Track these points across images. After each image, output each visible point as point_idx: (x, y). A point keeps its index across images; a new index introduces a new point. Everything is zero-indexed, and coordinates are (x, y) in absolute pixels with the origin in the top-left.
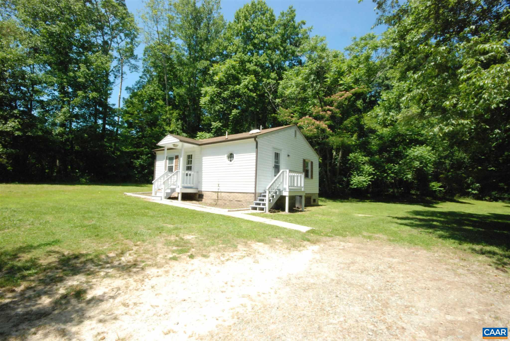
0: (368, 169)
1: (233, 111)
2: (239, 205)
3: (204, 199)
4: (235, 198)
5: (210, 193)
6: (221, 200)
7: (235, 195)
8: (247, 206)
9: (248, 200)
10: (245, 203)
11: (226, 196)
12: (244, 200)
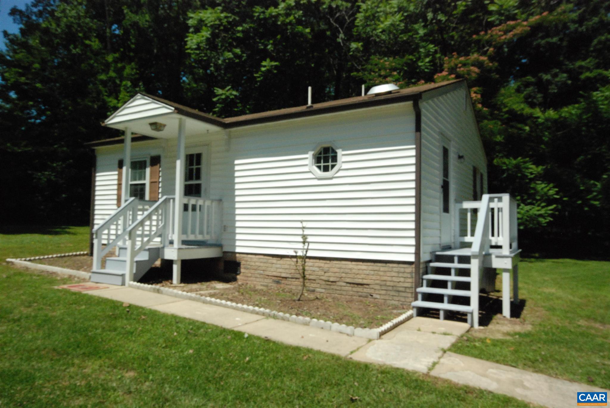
0: (546, 190)
1: (264, 63)
2: (358, 297)
3: (241, 274)
4: (344, 275)
5: (261, 260)
6: (297, 280)
7: (344, 266)
8: (388, 302)
9: (392, 284)
10: (379, 290)
11: (314, 269)
12: (378, 282)
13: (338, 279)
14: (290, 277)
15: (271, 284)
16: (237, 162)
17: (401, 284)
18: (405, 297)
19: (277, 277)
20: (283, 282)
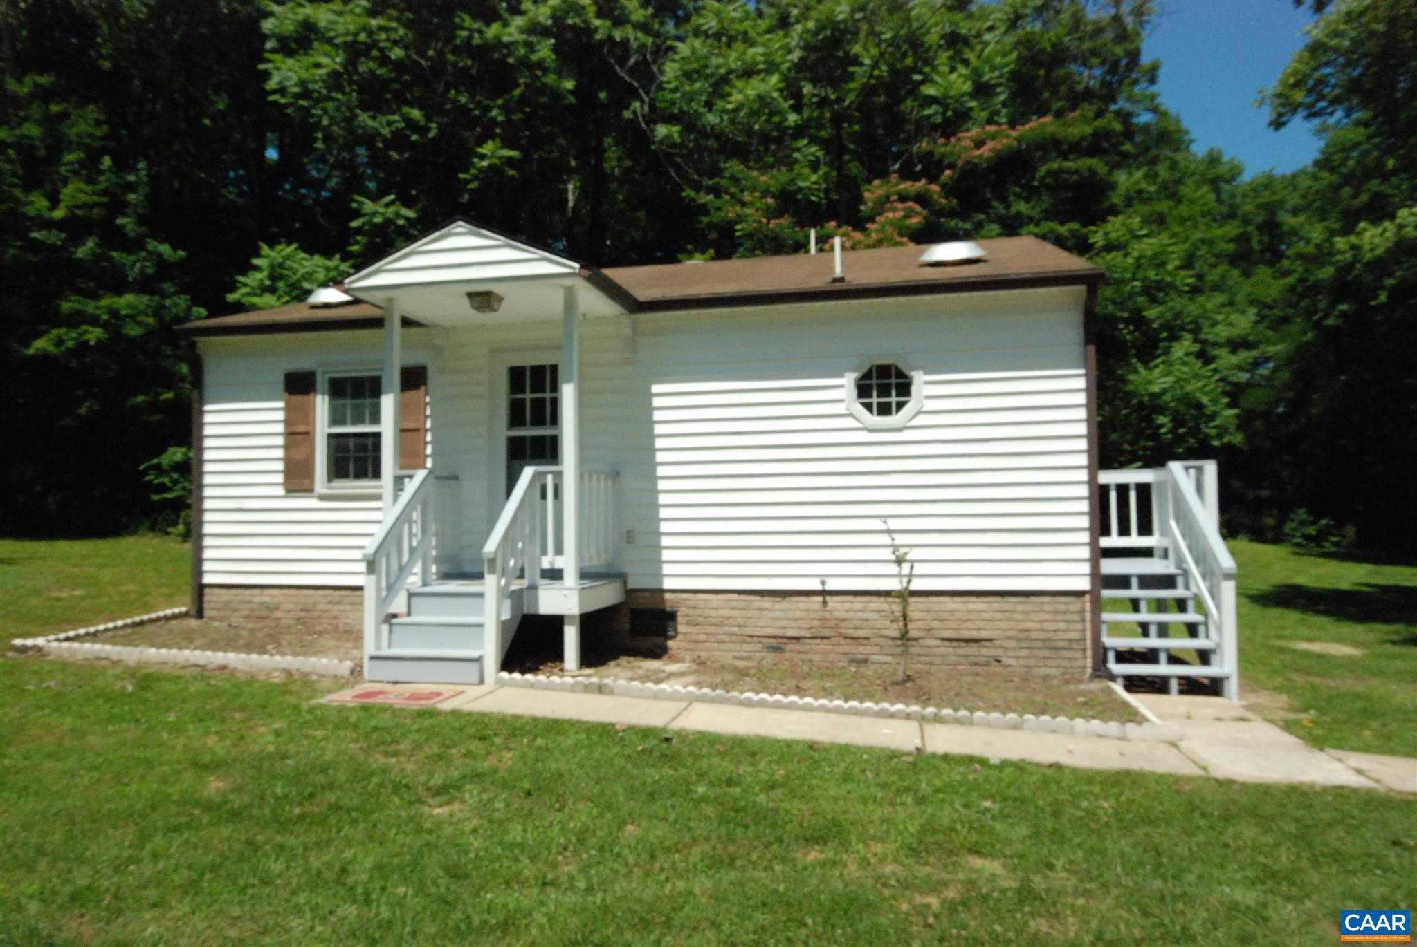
1: (482, 149)
2: (968, 667)
3: (680, 637)
4: (936, 624)
5: (734, 604)
6: (825, 641)
7: (936, 607)
8: (1035, 671)
9: (1042, 635)
10: (1014, 649)
11: (865, 615)
12: (1010, 633)
13: (923, 634)
14: (808, 635)
15: (758, 654)
16: (656, 388)
17: (1061, 635)
18: (1070, 659)
19: (774, 637)
20: (789, 647)
